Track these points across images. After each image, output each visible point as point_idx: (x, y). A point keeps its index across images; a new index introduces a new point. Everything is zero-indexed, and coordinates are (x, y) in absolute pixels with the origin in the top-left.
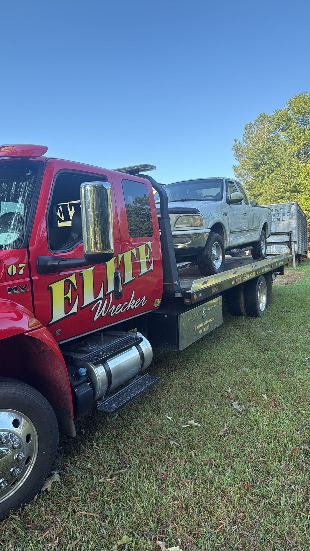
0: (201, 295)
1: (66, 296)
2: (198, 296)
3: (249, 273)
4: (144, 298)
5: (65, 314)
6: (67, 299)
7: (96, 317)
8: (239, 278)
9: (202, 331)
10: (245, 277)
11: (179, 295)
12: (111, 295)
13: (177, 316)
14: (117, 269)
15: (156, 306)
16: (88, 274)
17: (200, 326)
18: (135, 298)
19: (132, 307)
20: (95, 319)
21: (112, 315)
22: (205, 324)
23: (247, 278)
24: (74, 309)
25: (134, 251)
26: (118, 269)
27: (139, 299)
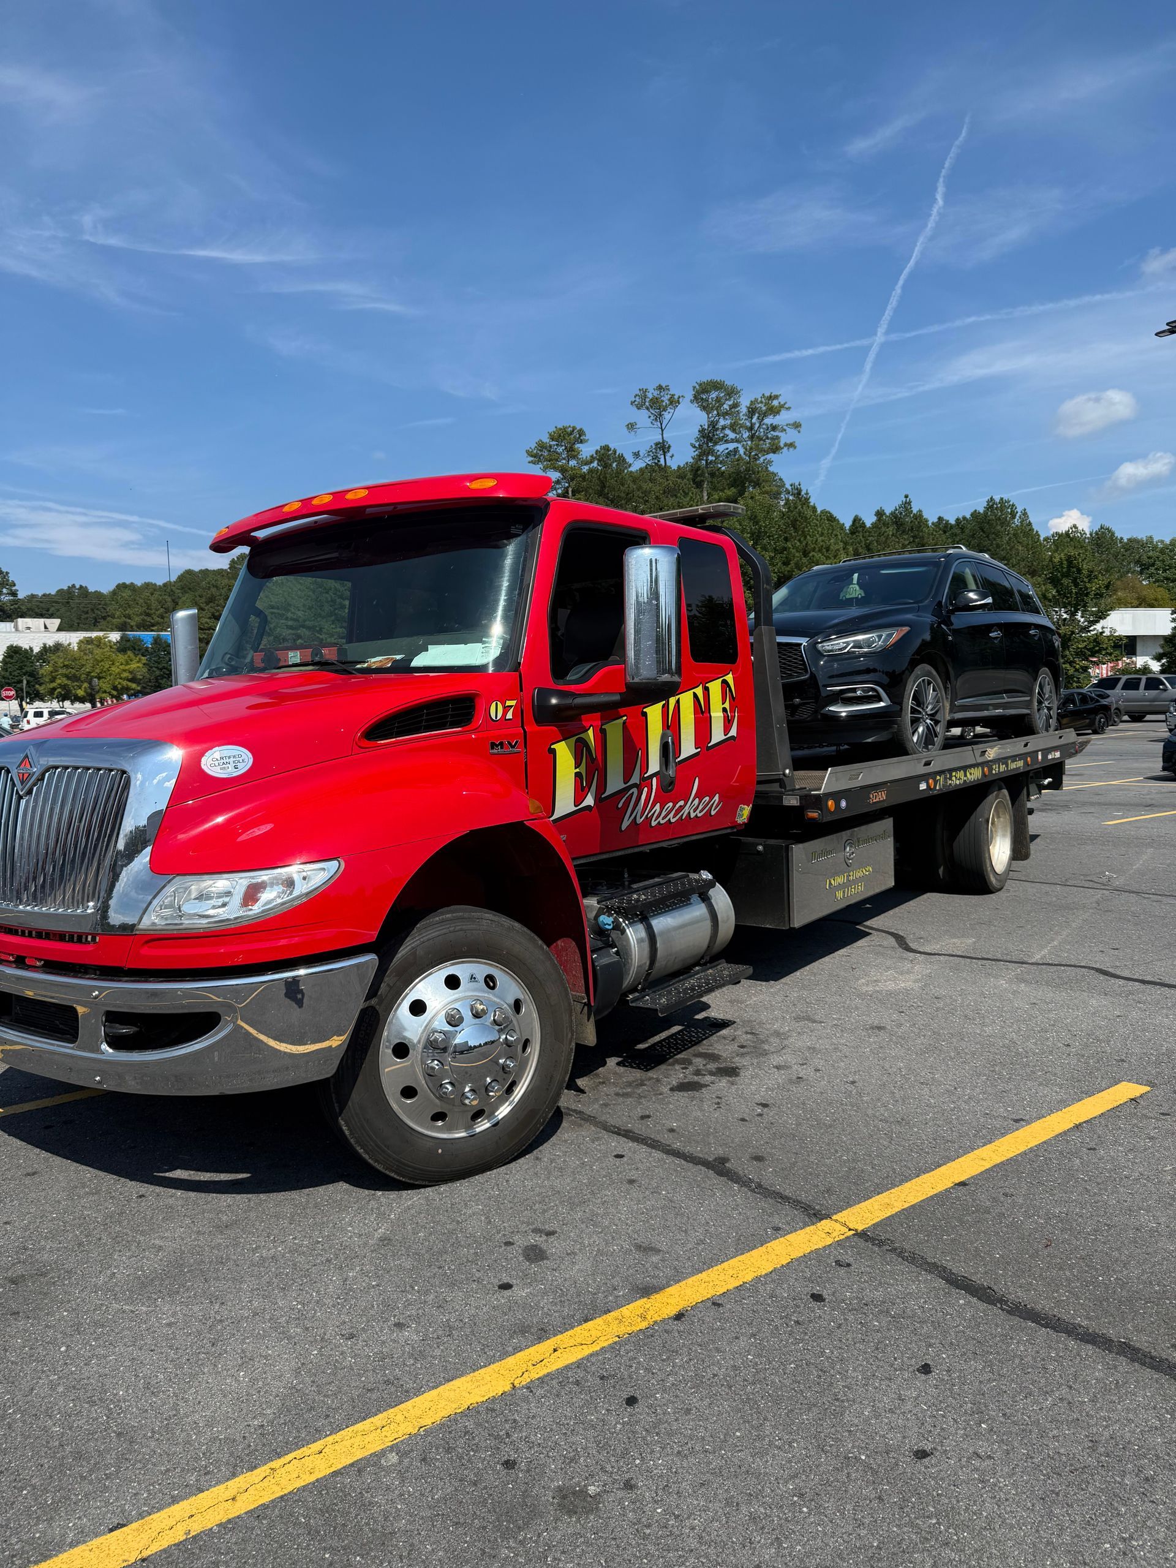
0: (843, 804)
1: (578, 770)
2: (837, 804)
3: (965, 768)
4: (717, 797)
5: (576, 806)
6: (578, 775)
7: (625, 824)
8: (938, 778)
9: (844, 892)
10: (954, 778)
11: (792, 801)
12: (654, 780)
13: (787, 848)
14: (666, 725)
15: (740, 821)
16: (615, 731)
17: (840, 880)
18: (700, 795)
19: (693, 815)
20: (624, 826)
21: (654, 824)
22: (851, 878)
23: (958, 780)
24: (589, 801)
25: (699, 691)
26: (668, 727)
27: (707, 798)
